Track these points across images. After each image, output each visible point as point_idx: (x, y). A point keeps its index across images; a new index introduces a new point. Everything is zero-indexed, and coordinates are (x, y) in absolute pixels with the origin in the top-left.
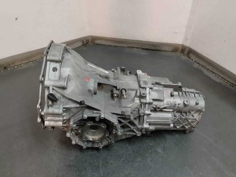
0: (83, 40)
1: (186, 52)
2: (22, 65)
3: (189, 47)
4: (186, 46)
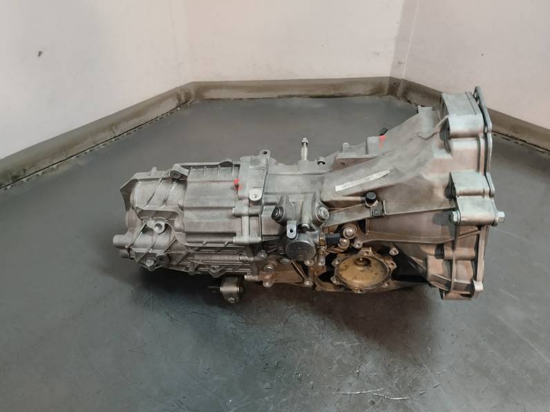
0: (179, 92)
1: (400, 91)
2: (55, 166)
4: (399, 78)
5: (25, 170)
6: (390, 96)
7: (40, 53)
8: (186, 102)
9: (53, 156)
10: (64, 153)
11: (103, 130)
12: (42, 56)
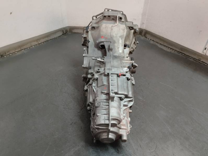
0: (63, 30)
1: (143, 34)
2: (16, 53)
3: (145, 30)
4: (143, 28)
5: (5, 53)
6: (140, 35)
7: (11, 13)
8: (66, 33)
9: (16, 49)
10: (19, 48)
11: (34, 41)
12: (11, 14)
